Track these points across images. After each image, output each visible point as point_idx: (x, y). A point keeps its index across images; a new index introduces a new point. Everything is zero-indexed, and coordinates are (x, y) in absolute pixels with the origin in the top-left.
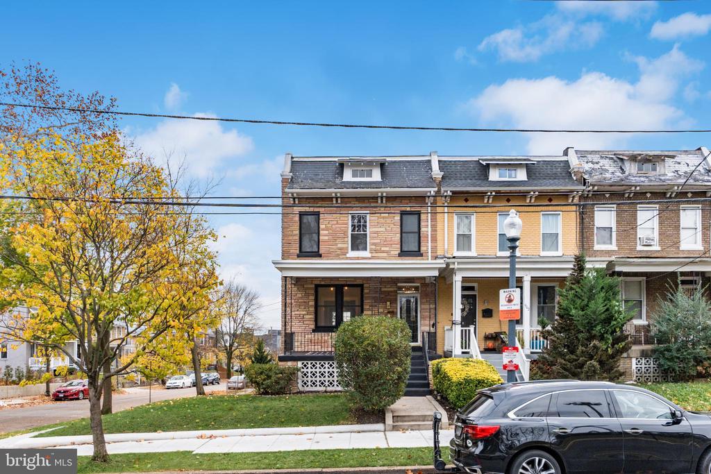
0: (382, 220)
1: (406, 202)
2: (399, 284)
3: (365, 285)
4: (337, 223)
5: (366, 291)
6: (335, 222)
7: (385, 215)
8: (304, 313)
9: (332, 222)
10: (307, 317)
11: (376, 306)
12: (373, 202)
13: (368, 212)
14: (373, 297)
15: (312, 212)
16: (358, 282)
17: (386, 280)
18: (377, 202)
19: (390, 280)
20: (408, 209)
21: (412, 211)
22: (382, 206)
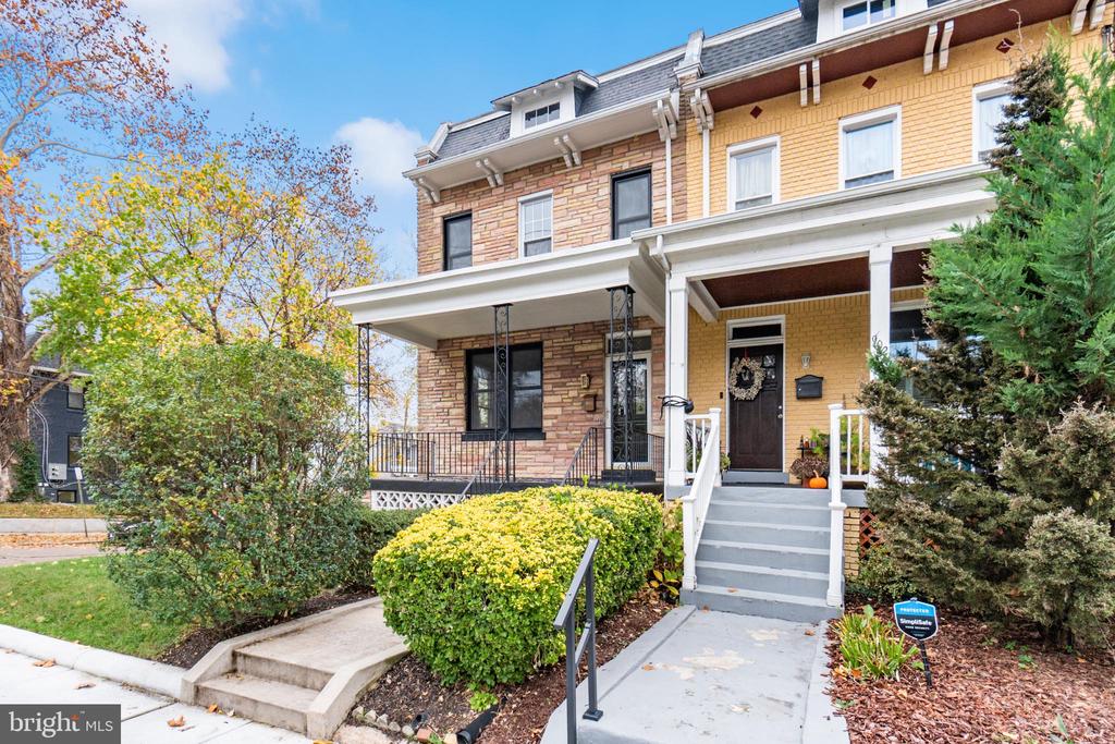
0: (577, 203)
3: (546, 344)
4: (499, 226)
5: (548, 355)
6: (496, 224)
7: (581, 189)
8: (449, 404)
9: (490, 226)
10: (453, 412)
11: (564, 385)
12: (559, 169)
13: (551, 191)
14: (558, 366)
15: (461, 212)
16: (535, 338)
17: (583, 328)
18: (565, 167)
19: (591, 327)
20: (626, 166)
21: (633, 169)
22: (575, 172)
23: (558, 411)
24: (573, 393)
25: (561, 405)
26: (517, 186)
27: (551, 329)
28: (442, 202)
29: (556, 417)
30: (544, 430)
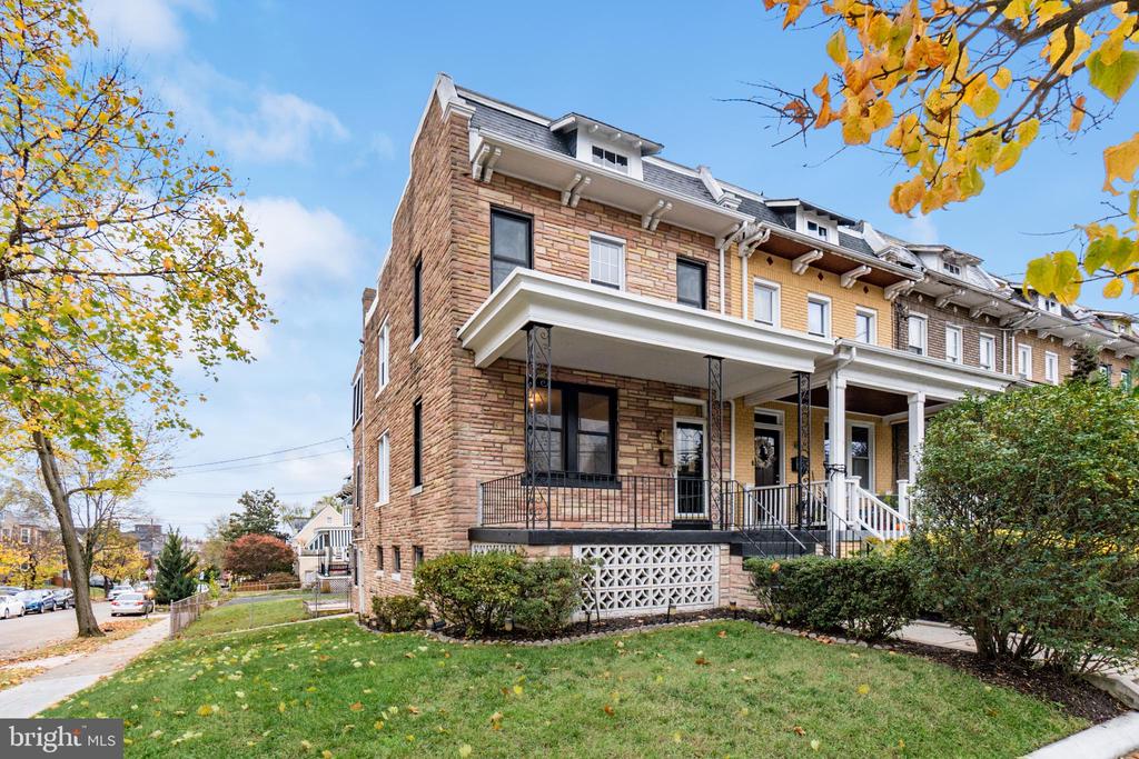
0: (648, 265)
1: (686, 238)
2: (677, 399)
3: (622, 392)
4: (569, 251)
5: (623, 404)
6: (565, 247)
7: (653, 254)
8: (504, 438)
9: (560, 246)
10: (510, 448)
11: (639, 436)
12: (634, 224)
13: (624, 241)
14: (633, 417)
15: (518, 211)
16: (609, 383)
17: (656, 386)
18: (640, 226)
19: (663, 386)
20: (690, 254)
21: (694, 259)
22: (648, 235)
23: (633, 462)
24: (648, 446)
25: (636, 455)
26: (590, 217)
27: (626, 379)
28: (492, 186)
29: (632, 467)
30: (619, 479)
